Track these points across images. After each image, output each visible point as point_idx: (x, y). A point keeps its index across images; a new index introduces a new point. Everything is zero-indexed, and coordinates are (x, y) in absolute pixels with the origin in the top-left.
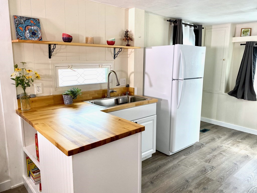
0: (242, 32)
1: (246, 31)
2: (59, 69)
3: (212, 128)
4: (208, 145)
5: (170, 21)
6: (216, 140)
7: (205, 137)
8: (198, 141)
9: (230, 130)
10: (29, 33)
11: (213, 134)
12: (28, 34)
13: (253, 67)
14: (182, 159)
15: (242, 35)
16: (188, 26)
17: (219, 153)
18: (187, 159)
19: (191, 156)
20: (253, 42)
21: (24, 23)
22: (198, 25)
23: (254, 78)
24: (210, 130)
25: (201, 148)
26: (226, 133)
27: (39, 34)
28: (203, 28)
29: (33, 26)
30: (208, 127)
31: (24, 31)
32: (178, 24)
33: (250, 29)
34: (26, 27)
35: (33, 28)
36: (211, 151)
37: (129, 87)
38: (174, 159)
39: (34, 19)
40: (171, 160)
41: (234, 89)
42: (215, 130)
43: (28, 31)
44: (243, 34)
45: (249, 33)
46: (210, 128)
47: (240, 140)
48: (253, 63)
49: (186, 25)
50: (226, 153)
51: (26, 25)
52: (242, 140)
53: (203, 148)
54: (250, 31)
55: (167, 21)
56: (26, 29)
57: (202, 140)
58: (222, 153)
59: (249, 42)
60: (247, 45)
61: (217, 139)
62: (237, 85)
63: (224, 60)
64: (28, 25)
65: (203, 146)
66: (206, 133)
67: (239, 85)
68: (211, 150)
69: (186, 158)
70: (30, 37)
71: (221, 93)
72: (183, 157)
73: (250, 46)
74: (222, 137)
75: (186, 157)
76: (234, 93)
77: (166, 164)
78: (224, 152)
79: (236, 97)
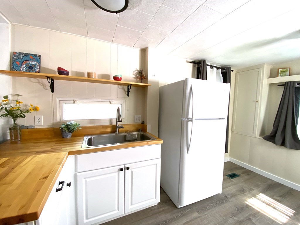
0: (279, 72)
1: (284, 71)
2: (63, 103)
3: (243, 174)
4: (233, 199)
5: (192, 62)
6: (246, 193)
7: (232, 185)
8: (221, 193)
9: (265, 179)
10: (26, 67)
11: (243, 182)
12: (24, 67)
13: (296, 110)
14: (193, 218)
15: (279, 75)
16: (215, 69)
17: (246, 217)
18: (199, 219)
19: (206, 214)
20: (294, 82)
21: (22, 58)
22: (226, 67)
23: (297, 123)
24: (239, 176)
25: (223, 202)
26: (260, 184)
27: (37, 68)
28: (233, 71)
29: (32, 61)
30: (238, 171)
31: (21, 65)
32: (201, 65)
33: (289, 69)
34: (24, 61)
35: (32, 63)
36: (236, 212)
37: (144, 123)
38: (183, 215)
39: (34, 55)
40: (177, 217)
41: (271, 134)
42: (246, 177)
43: (24, 66)
44: (281, 74)
45: (288, 73)
46: (240, 174)
47: (279, 198)
48: (296, 105)
49: (212, 67)
50: (257, 220)
51: (24, 60)
52: (281, 197)
53: (226, 204)
54: (289, 71)
55: (190, 62)
56: (24, 63)
57: (228, 189)
58: (251, 218)
59: (289, 82)
60: (286, 86)
61: (248, 192)
62: (275, 129)
63: (257, 102)
64: (26, 60)
65: (226, 201)
66: (234, 180)
67: (277, 130)
68: (236, 209)
69: (199, 217)
70: (26, 71)
71: (254, 137)
72: (195, 215)
73: (290, 87)
74: (254, 189)
75: (199, 215)
76: (271, 138)
77: (169, 221)
78: (255, 217)
79: (274, 142)
